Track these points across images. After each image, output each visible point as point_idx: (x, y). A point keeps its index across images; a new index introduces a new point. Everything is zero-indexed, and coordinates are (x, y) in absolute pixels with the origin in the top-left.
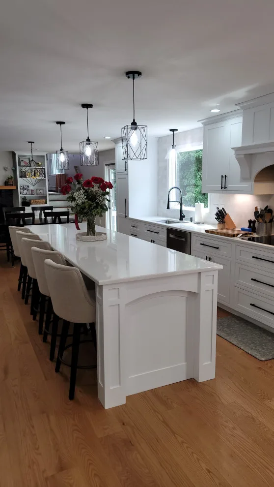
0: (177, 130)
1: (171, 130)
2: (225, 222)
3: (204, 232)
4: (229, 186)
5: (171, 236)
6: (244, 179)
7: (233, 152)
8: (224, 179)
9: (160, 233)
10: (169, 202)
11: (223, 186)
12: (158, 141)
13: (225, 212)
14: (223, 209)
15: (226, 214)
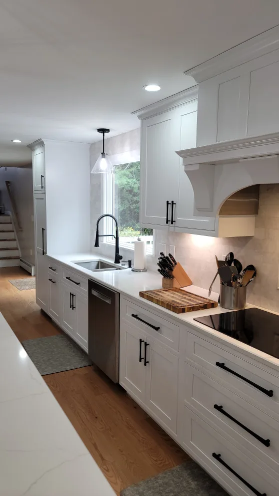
0: (108, 130)
1: (99, 130)
2: (173, 277)
3: (137, 296)
4: (178, 218)
5: (94, 293)
6: (200, 210)
7: (180, 160)
8: (170, 206)
9: (81, 284)
10: (97, 236)
11: (170, 219)
12: (90, 149)
13: (174, 261)
14: (170, 255)
15: (176, 264)
